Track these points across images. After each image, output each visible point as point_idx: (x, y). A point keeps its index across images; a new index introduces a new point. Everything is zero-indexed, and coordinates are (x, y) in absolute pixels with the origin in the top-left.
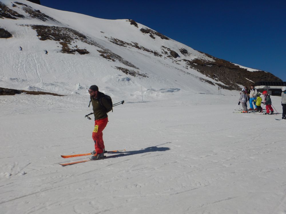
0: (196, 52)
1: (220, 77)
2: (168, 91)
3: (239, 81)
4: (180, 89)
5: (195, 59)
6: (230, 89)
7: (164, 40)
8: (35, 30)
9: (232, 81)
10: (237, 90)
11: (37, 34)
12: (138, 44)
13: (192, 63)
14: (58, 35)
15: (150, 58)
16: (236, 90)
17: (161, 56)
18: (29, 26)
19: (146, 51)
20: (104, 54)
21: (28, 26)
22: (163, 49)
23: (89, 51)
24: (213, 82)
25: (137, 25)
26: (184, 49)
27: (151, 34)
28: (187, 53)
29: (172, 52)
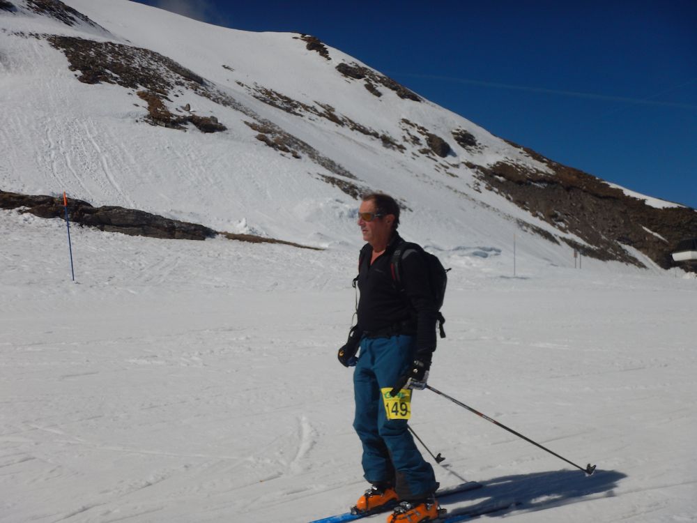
0: (498, 142)
1: (570, 220)
2: (475, 254)
3: (625, 236)
4: (499, 251)
5: (498, 163)
6: (602, 256)
7: (408, 102)
8: (61, 49)
9: (605, 235)
10: (621, 261)
11: (70, 64)
12: (333, 109)
13: (491, 176)
14: (128, 70)
15: (375, 153)
16: (618, 263)
17: (401, 148)
18: (41, 37)
19: (358, 132)
20: (266, 135)
21: (37, 36)
22: (407, 130)
23: (224, 124)
24: (553, 235)
25: (327, 52)
26: (465, 131)
27: (367, 80)
28: (475, 145)
29: (432, 139)
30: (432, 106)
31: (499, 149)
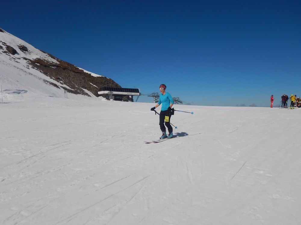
0: (37, 51)
1: (64, 80)
2: (14, 92)
4: (27, 91)
5: (37, 58)
9: (77, 85)
10: (82, 94)
13: (34, 63)
24: (58, 85)
26: (23, 45)
28: (28, 51)
29: (8, 48)
30: (9, 34)
31: (37, 53)
